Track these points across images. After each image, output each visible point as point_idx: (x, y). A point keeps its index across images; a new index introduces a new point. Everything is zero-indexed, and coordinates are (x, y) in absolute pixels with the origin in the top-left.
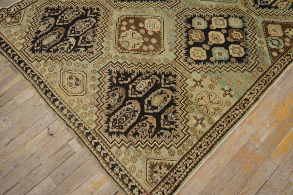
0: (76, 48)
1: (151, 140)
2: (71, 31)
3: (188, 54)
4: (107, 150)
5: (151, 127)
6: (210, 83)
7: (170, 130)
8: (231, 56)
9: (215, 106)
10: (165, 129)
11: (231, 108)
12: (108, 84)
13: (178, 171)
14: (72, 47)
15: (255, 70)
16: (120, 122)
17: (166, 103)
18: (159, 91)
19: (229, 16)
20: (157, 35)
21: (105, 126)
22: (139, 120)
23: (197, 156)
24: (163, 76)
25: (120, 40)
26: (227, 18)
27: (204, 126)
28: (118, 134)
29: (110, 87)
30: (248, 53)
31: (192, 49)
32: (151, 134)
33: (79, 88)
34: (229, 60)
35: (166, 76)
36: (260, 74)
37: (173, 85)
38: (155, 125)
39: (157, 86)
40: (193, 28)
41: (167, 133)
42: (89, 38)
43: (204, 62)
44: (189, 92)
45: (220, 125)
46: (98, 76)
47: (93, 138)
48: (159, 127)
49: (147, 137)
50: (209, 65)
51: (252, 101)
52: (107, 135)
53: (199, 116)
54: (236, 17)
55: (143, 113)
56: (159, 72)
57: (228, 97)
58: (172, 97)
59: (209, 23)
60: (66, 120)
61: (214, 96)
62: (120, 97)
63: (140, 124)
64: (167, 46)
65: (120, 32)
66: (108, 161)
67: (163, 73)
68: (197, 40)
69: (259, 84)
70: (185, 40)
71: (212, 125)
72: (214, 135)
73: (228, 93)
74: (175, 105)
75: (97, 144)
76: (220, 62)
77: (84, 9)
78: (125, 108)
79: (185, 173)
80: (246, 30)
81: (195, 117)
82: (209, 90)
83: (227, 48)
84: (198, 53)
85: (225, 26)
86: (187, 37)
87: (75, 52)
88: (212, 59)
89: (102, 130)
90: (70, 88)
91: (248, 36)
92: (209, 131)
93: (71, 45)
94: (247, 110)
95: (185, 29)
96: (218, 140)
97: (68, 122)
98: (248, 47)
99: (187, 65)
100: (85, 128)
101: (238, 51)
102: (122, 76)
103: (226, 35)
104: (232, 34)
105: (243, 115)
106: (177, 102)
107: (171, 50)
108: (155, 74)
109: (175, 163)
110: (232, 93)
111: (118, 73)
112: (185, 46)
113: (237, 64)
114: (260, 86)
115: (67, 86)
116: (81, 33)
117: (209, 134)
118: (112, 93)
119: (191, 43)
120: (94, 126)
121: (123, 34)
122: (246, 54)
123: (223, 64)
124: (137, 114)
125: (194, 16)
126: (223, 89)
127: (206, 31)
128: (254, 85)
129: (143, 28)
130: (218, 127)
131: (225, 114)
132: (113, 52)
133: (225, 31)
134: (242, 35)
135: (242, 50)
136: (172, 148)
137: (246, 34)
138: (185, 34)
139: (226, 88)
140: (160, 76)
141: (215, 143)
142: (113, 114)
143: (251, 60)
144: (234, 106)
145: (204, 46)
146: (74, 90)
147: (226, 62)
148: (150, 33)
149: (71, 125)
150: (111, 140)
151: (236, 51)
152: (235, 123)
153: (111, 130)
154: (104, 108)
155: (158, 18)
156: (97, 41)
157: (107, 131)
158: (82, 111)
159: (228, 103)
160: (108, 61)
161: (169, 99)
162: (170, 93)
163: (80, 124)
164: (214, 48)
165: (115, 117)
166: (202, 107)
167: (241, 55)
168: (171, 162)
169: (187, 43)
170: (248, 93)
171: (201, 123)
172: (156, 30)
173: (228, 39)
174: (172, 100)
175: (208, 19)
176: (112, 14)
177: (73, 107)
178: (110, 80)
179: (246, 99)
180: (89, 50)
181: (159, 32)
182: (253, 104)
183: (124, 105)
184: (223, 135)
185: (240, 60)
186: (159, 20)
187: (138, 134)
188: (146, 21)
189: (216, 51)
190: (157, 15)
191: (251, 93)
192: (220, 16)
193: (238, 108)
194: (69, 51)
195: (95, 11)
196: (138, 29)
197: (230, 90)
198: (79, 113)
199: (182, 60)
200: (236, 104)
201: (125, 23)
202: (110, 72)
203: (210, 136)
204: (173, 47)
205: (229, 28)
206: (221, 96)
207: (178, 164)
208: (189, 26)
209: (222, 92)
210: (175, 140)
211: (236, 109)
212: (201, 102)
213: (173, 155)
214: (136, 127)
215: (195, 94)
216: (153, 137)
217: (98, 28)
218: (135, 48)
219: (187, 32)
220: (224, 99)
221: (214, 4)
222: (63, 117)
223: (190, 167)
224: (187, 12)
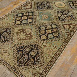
0: (4, 41)
1: (33, 66)
2: (2, 36)
3: (40, 38)
4: (19, 72)
5: (32, 62)
6: (49, 45)
7: (38, 62)
8: (54, 36)
9: (52, 52)
10: (37, 62)
11: (57, 52)
12: (16, 51)
13: (43, 74)
14: (3, 41)
15: (63, 39)
16: (22, 62)
17: (36, 54)
18: (33, 50)
19: (52, 25)
21: (17, 64)
22: (28, 60)
23: (49, 68)
24: (34, 46)
25: (18, 37)
26: (51, 25)
27: (49, 59)
28: (22, 66)
29: (17, 52)
30: (59, 34)
31: (42, 36)
32: (32, 64)
33: (7, 54)
34: (54, 38)
35: (35, 45)
36: (64, 40)
38: (33, 61)
41: (37, 63)
42: (8, 37)
43: (46, 39)
44: (43, 49)
45: (54, 58)
46: (13, 49)
47: (14, 68)
48: (35, 62)
49: (31, 65)
50: (48, 40)
51: (63, 49)
52: (18, 67)
53: (47, 56)
54: (54, 24)
55: (29, 58)
56: (32, 45)
57: (55, 49)
58: (38, 52)
59: (46, 27)
60: (4, 64)
61: (51, 49)
62: (21, 54)
63: (28, 61)
65: (18, 34)
66: (20, 75)
67: (34, 45)
68: (43, 33)
70: (39, 34)
71: (51, 58)
72: (53, 61)
73: (55, 47)
74: (39, 54)
75: (15, 70)
76: (51, 39)
77: (5, 29)
78: (23, 57)
79: (45, 75)
80: (58, 28)
81: (46, 57)
82: (49, 48)
83: (53, 34)
84: (44, 37)
85: (51, 28)
86: (40, 33)
87: (4, 42)
88: (48, 38)
89: (16, 65)
90: (4, 54)
91: (58, 30)
92: (51, 60)
93: (3, 40)
94: (62, 51)
95: (38, 31)
96: (54, 62)
97: (5, 65)
98: (59, 33)
99: (41, 41)
100: (10, 66)
102: (21, 48)
103: (52, 30)
105: (61, 53)
106: (39, 53)
107: (35, 37)
108: (31, 45)
109: (42, 72)
110: (56, 47)
111: (19, 47)
112: (39, 36)
114: (65, 44)
115: (3, 53)
116: (6, 36)
117: (51, 61)
120: (13, 64)
121: (19, 35)
123: (52, 39)
124: (27, 59)
125: (41, 26)
126: (53, 47)
127: (45, 30)
128: (63, 44)
129: (25, 32)
131: (55, 54)
132: (17, 41)
133: (51, 29)
136: (40, 67)
137: (58, 29)
138: (39, 32)
139: (54, 46)
140: (33, 46)
141: (54, 63)
142: (19, 60)
143: (61, 37)
144: (58, 51)
145: (45, 35)
146: (5, 54)
147: (53, 38)
148: (28, 33)
149: (6, 65)
150: (19, 68)
152: (59, 56)
153: (19, 65)
154: (16, 58)
155: (29, 29)
156: (11, 38)
157: (18, 65)
158: (9, 60)
159: (55, 50)
160: (15, 44)
161: (37, 52)
163: (9, 65)
165: (20, 61)
167: (57, 35)
168: (40, 72)
169: (40, 35)
170: (61, 46)
171: (48, 58)
172: (29, 32)
174: (38, 53)
175: (45, 26)
176: (15, 29)
177: (5, 60)
178: (17, 49)
179: (61, 48)
180: (9, 41)
181: (31, 33)
182: (64, 49)
183: (22, 56)
184: (56, 61)
185: (57, 37)
187: (28, 65)
188: (26, 30)
189: (49, 35)
191: (62, 46)
192: (49, 25)
193: (59, 51)
194: (2, 42)
195: (9, 29)
196: (24, 33)
197: (56, 46)
198: (8, 61)
199: (39, 40)
200: (58, 50)
201: (19, 32)
202: (17, 47)
203: (52, 61)
204: (35, 36)
205: (52, 28)
206: (53, 49)
208: (40, 29)
209: (53, 48)
210: (40, 65)
211: (59, 52)
212: (47, 52)
213: (41, 69)
214: (27, 63)
215: (44, 49)
216: (33, 65)
217: (11, 34)
218: (24, 39)
220: (54, 50)
221: (47, 22)
222: (3, 63)
223: (47, 72)
224: (39, 25)
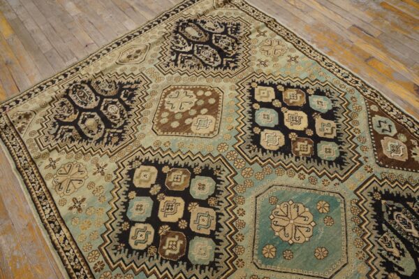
1: (52, 117)
3: (147, 163)
5: (65, 117)
6: (97, 185)
7: (55, 134)
8: (132, 223)
9: (64, 185)
10: (59, 129)
11: (55, 205)
13: (14, 137)
15: (101, 259)
17: (85, 131)
18: (103, 127)
19: (218, 242)
20: (184, 128)
22: (76, 107)
24: (120, 131)
25: (182, 90)
26: (212, 235)
27: (46, 167)
30: (135, 256)
31: (153, 169)
32: (58, 117)
34: (125, 218)
35: (120, 135)
36: (92, 265)
37: (105, 140)
38: (65, 121)
39: (108, 124)
40: (193, 176)
41: (54, 131)
43: (130, 183)
44: (92, 158)
45: (40, 187)
48: (61, 123)
49: (56, 113)
50: (125, 187)
51: (54, 238)
53: (58, 164)
54: (217, 255)
55: (82, 110)
56: (127, 127)
57: (71, 204)
58: (91, 139)
59: (204, 203)
61: (78, 186)
63: (72, 108)
64: (163, 139)
67: (124, 132)
68: (171, 178)
69: (75, 257)
70: (172, 162)
71: (44, 177)
72: (32, 177)
73: (77, 205)
74: (81, 141)
76: (126, 205)
78: (93, 96)
79: (9, 143)
80: (183, 267)
81: (59, 159)
82: (87, 182)
83: (148, 221)
84: (146, 177)
85: (193, 228)
86: (176, 166)
88: (132, 194)
91: (168, 265)
92: (38, 172)
94: (45, 226)
95: (191, 163)
96: (25, 181)
98: (146, 259)
99: (130, 160)
101: (139, 238)
103: (174, 226)
104: (177, 237)
105: (41, 218)
106: (84, 143)
107: (157, 143)
108: (126, 123)
109: (22, 136)
110: (75, 210)
111: (136, 89)
112: (162, 161)
113: (117, 231)
114: (72, 257)
117: (35, 171)
118: (114, 85)
119: (165, 169)
121: (191, 93)
122: (131, 251)
123: (122, 209)
124: (83, 106)
125: (218, 182)
126: (83, 200)
127: (186, 195)
128: (77, 247)
129: (199, 113)
130: (39, 184)
131: (51, 195)
133: (183, 225)
134: (171, 256)
135: (142, 247)
136: (38, 134)
137: (173, 264)
138: (182, 163)
139: (84, 205)
140: (121, 128)
141: (23, 177)
143: (119, 256)
144: (57, 208)
145: (158, 188)
147: (124, 214)
148: (188, 121)
151: (141, 236)
152: (36, 205)
155: (215, 130)
159: (64, 202)
161: (89, 135)
162: (97, 137)
164: (152, 202)
166: (67, 169)
167: (132, 242)
168: (24, 132)
169: (166, 164)
170: (68, 235)
171: (50, 165)
172: (193, 128)
173: (167, 228)
174: (87, 138)
175: (212, 202)
178: (128, 83)
179: (60, 229)
181: (190, 131)
182: (51, 238)
183: (96, 94)
184: (28, 187)
185: (124, 237)
186: (212, 133)
187: (62, 106)
188: (210, 117)
189: (147, 203)
190: (221, 131)
191: (65, 238)
192: (218, 226)
193: (52, 214)
196: (198, 108)
197: (79, 209)
199: (139, 153)
200: (58, 212)
201: (208, 94)
203: (33, 173)
204: (162, 146)
205: (190, 235)
206: (75, 195)
207: (20, 138)
208: (197, 170)
209: (79, 198)
210: (44, 137)
211: (51, 211)
212: (75, 170)
213: (30, 134)
214: (70, 104)
215: (88, 163)
216: (55, 118)
218: (166, 104)
219: (186, 166)
220: (69, 199)
223: (12, 149)
224: (227, 172)
